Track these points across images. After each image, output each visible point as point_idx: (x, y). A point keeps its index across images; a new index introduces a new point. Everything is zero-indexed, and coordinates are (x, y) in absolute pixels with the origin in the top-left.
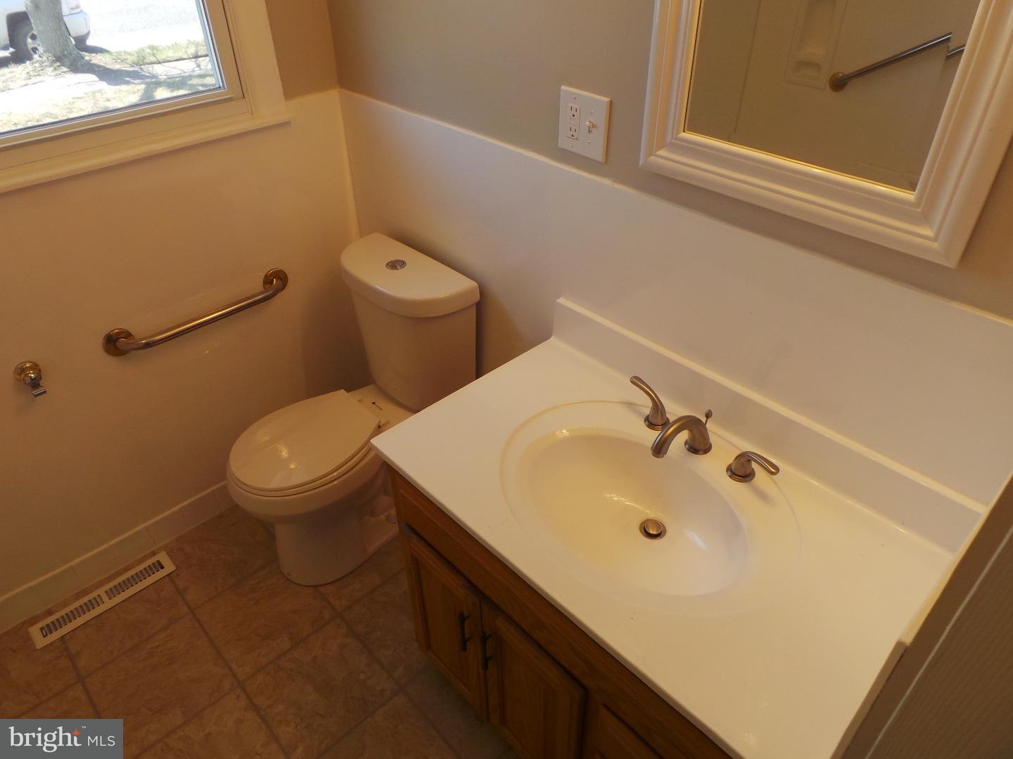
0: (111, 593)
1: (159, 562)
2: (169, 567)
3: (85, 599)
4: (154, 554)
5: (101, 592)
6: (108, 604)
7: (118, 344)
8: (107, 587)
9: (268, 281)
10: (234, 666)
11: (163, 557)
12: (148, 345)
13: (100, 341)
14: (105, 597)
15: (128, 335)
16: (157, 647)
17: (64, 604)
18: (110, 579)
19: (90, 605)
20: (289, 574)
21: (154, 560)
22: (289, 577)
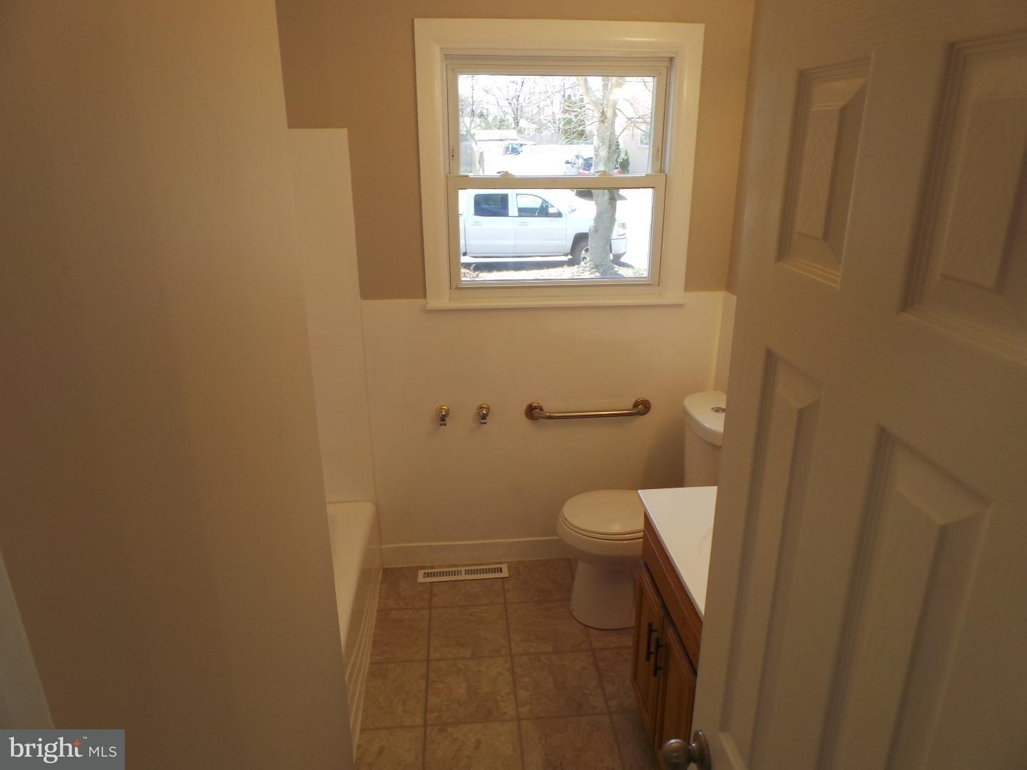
0: (468, 572)
1: (501, 569)
2: (505, 574)
3: (453, 569)
4: (501, 563)
5: (463, 569)
6: (463, 577)
7: (533, 412)
8: (467, 568)
9: (636, 405)
10: (513, 644)
11: (505, 567)
12: (550, 417)
13: (524, 407)
14: (463, 572)
15: (542, 410)
16: (477, 612)
17: (441, 567)
18: (470, 565)
19: (454, 573)
20: (574, 610)
21: (499, 566)
22: (572, 611)
